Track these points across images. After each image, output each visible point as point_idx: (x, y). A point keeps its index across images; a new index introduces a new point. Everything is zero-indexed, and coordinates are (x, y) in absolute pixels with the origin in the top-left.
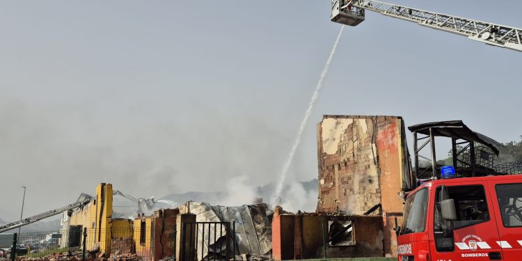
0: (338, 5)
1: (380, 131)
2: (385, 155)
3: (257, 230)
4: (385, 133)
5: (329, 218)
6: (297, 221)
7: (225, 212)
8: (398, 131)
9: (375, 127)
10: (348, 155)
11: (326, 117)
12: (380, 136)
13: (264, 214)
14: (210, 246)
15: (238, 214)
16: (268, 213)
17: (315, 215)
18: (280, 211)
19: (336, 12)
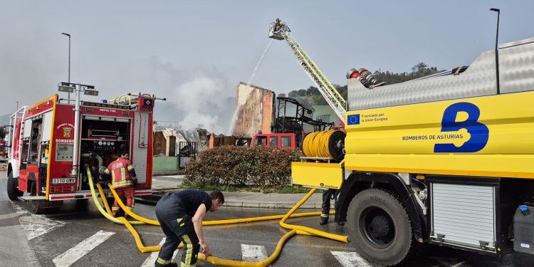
0: (273, 30)
1: (265, 98)
2: (266, 109)
3: (202, 143)
4: (267, 99)
5: (237, 139)
6: (221, 140)
7: (185, 134)
8: (272, 99)
9: (263, 94)
10: (250, 106)
11: (241, 83)
12: (264, 100)
13: (205, 135)
14: (180, 150)
15: (192, 135)
16: (207, 134)
17: (230, 137)
18: (214, 135)
19: (271, 34)
